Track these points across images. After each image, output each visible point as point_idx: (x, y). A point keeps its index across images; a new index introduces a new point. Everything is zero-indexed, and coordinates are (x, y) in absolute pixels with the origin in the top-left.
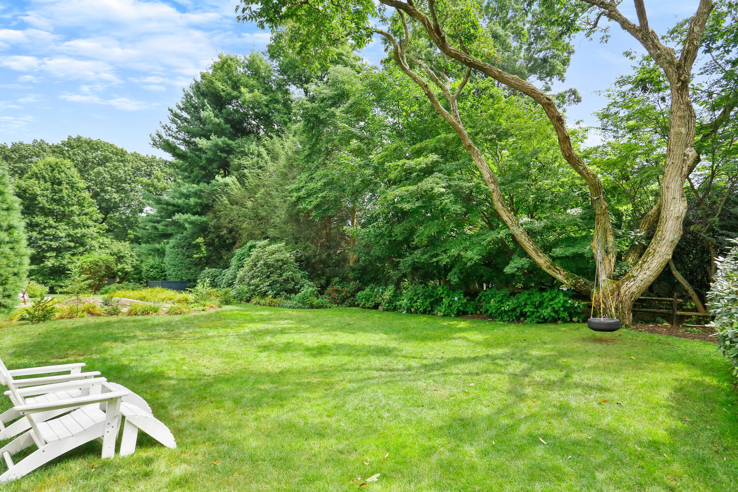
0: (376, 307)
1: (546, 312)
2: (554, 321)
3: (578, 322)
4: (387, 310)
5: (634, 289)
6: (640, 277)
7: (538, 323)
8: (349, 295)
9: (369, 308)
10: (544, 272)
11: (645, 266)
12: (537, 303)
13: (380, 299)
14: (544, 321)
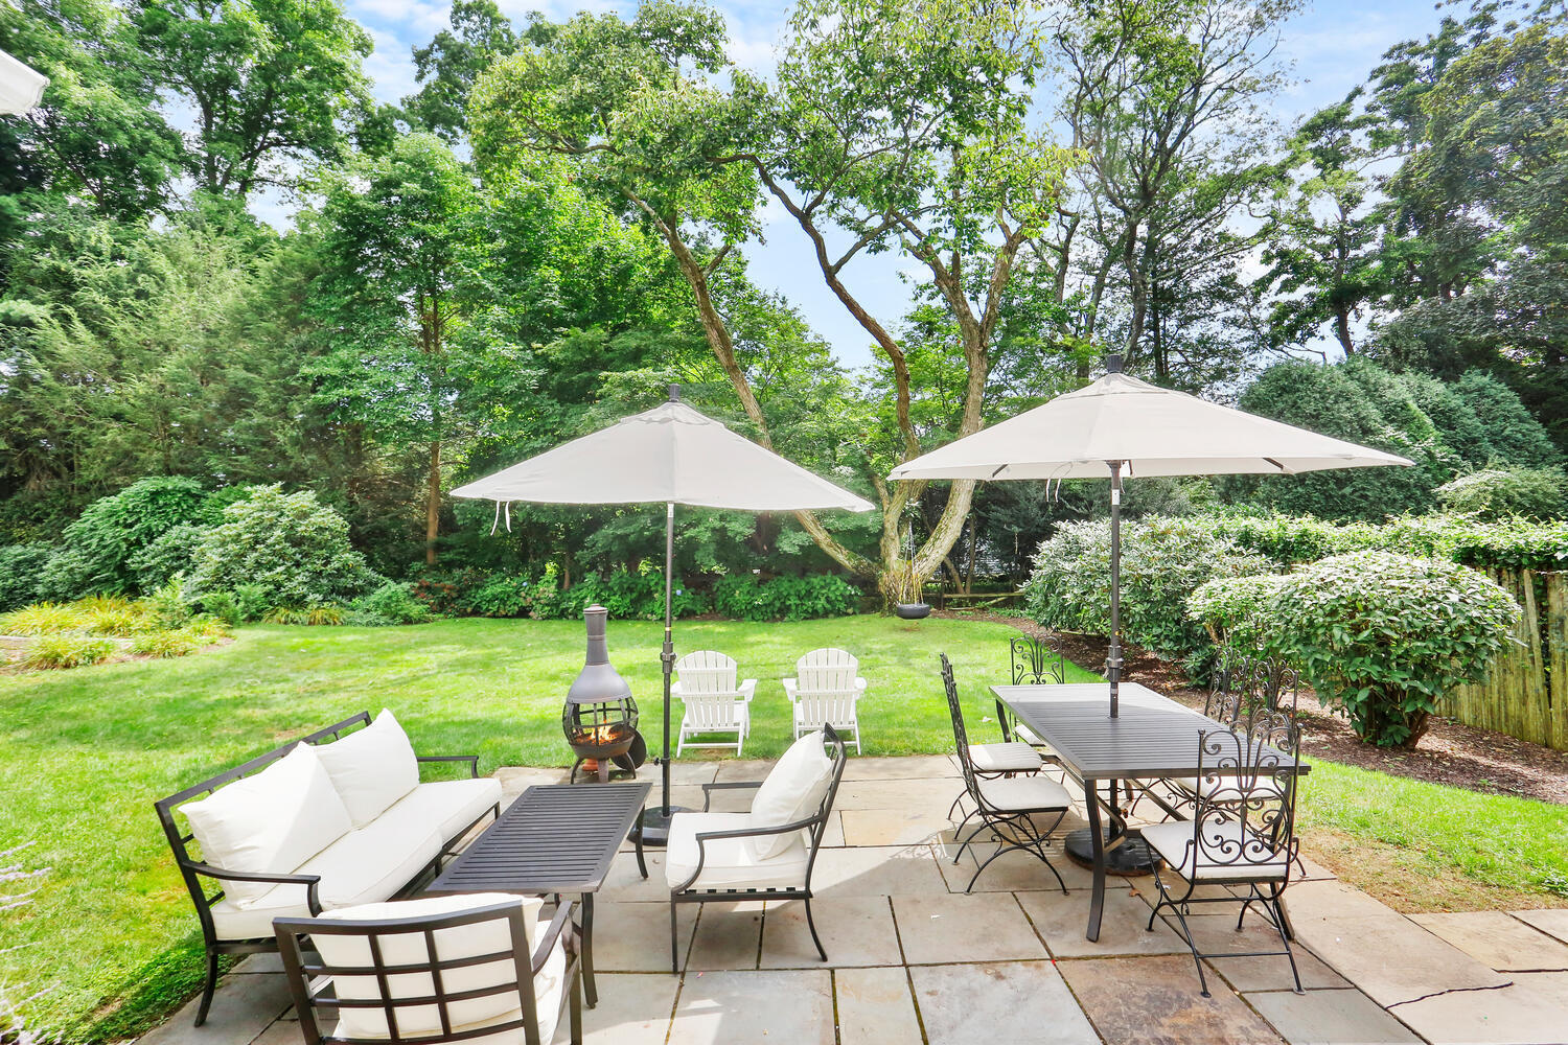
0: (523, 613)
1: (821, 603)
2: (826, 614)
3: (854, 613)
4: (548, 618)
5: (926, 571)
6: (933, 556)
7: (805, 618)
8: (455, 595)
9: (506, 616)
10: (822, 550)
11: (938, 543)
12: (803, 592)
13: (529, 599)
14: (814, 615)
